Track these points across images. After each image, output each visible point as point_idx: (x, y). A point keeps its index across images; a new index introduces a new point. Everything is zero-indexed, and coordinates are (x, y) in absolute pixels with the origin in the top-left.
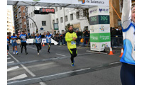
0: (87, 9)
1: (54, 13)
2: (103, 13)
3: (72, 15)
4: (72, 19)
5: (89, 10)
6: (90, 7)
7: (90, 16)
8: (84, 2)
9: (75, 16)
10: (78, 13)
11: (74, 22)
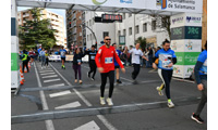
0: (168, 17)
1: (121, 21)
2: (192, 23)
3: (145, 24)
4: (145, 30)
5: (172, 18)
6: (173, 14)
7: (171, 27)
8: (164, 7)
9: (149, 27)
10: (154, 22)
11: (148, 35)
